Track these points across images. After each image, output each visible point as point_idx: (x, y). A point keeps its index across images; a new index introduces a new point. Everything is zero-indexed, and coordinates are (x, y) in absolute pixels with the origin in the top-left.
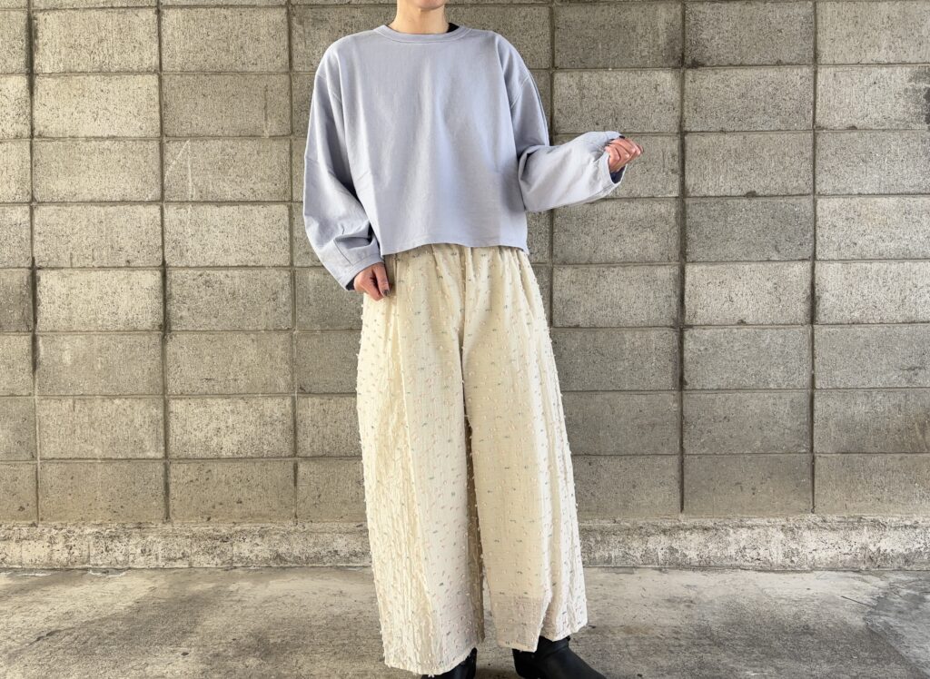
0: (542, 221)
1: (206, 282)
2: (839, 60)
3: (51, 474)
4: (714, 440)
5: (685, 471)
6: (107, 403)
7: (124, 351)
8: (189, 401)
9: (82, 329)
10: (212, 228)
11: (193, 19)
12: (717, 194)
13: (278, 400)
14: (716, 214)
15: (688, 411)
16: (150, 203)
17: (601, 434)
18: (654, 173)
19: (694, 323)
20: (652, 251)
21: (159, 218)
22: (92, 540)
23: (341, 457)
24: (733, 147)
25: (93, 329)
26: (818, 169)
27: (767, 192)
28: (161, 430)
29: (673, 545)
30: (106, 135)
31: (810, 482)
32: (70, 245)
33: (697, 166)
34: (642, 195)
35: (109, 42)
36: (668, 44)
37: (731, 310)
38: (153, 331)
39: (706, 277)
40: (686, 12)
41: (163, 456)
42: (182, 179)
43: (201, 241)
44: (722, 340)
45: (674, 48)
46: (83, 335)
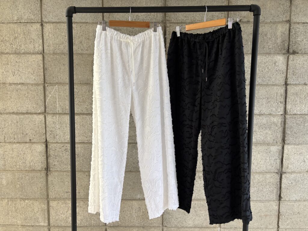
1: (65, 149)
6: (22, 202)
7: (29, 179)
8: (59, 202)
9: (10, 169)
10: (68, 125)
11: (58, 29)
12: (301, 113)
14: (300, 123)
15: (282, 210)
16: (39, 114)
18: (272, 103)
19: (287, 172)
20: (269, 138)
21: (44, 121)
23: (126, 227)
25: (15, 169)
28: (46, 214)
30: (19, 83)
32: (4, 132)
33: (293, 100)
34: (266, 113)
35: (19, 39)
36: (282, 43)
37: (304, 165)
38: (42, 171)
39: (294, 151)
40: (291, 27)
41: (47, 225)
42: (54, 103)
43: (63, 131)
44: (299, 179)
45: (285, 44)
46: (11, 172)
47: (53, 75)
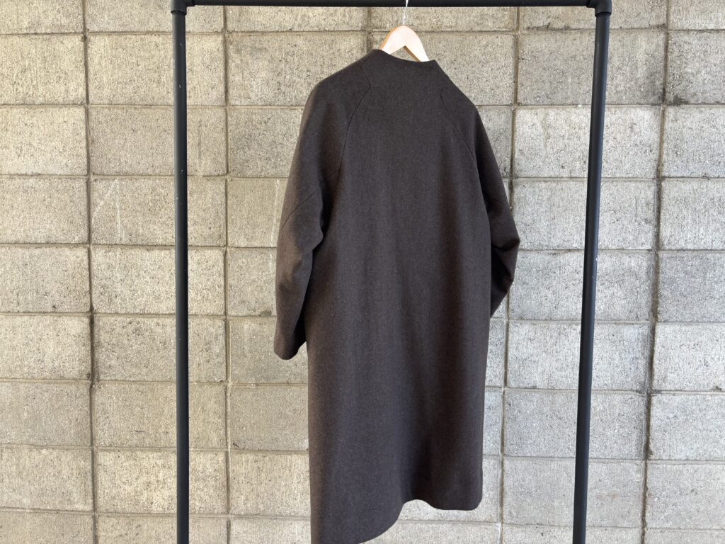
1: (136, 330)
4: (679, 514)
6: (35, 453)
7: (50, 400)
8: (119, 454)
9: (8, 375)
10: (142, 272)
11: (122, 47)
12: (695, 246)
13: (211, 455)
14: (694, 271)
15: (652, 483)
16: (77, 245)
17: (556, 504)
18: (625, 222)
19: (663, 388)
20: (618, 309)
21: (86, 262)
23: (275, 517)
24: (718, 195)
25: (17, 376)
28: (89, 483)
30: (30, 173)
33: (675, 215)
34: (610, 246)
35: (32, 71)
36: (647, 78)
37: (705, 375)
38: (80, 379)
39: (679, 338)
40: (670, 42)
41: (92, 509)
42: (110, 220)
43: (131, 287)
44: (694, 407)
45: (655, 82)
46: (8, 382)
47: (109, 156)
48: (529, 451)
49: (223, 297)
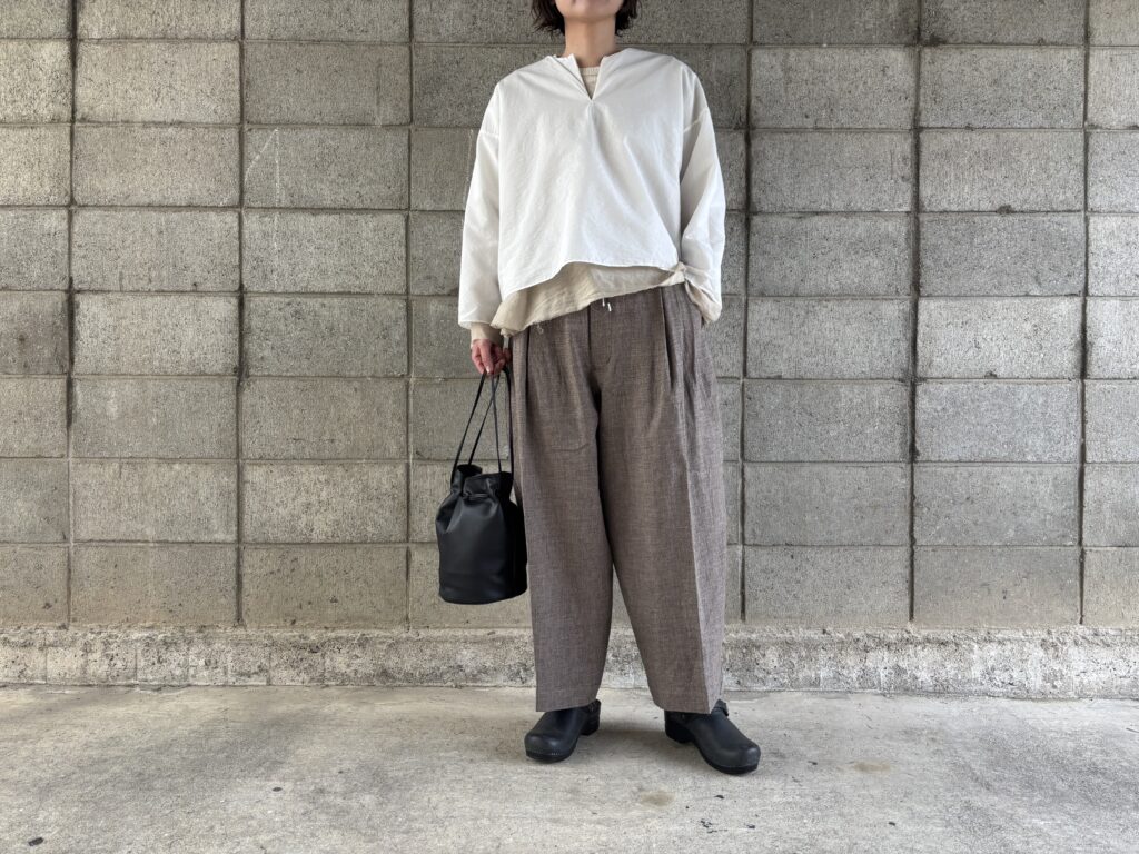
0: (735, 240)
1: (296, 312)
2: (1117, 41)
3: (88, 561)
4: (953, 528)
5: (916, 567)
6: (164, 469)
7: (187, 401)
8: (271, 468)
9: (133, 371)
10: (305, 242)
12: (960, 208)
13: (387, 468)
14: (960, 236)
15: (920, 490)
16: (225, 208)
17: (808, 519)
18: (880, 180)
19: (929, 374)
20: (875, 281)
21: (236, 229)
22: (140, 647)
24: (984, 148)
25: (146, 371)
26: (1091, 178)
27: (1026, 207)
28: (233, 506)
29: (900, 664)
30: (169, 121)
31: (1078, 583)
32: (120, 262)
33: (936, 171)
34: (863, 208)
36: (899, 15)
37: (977, 358)
38: (225, 375)
39: (945, 316)
41: (235, 538)
42: (268, 178)
43: (291, 259)
44: (965, 398)
45: (908, 19)
46: (134, 379)
47: (268, 100)
48: (775, 455)
49: (404, 271)
